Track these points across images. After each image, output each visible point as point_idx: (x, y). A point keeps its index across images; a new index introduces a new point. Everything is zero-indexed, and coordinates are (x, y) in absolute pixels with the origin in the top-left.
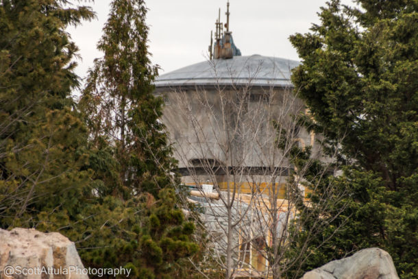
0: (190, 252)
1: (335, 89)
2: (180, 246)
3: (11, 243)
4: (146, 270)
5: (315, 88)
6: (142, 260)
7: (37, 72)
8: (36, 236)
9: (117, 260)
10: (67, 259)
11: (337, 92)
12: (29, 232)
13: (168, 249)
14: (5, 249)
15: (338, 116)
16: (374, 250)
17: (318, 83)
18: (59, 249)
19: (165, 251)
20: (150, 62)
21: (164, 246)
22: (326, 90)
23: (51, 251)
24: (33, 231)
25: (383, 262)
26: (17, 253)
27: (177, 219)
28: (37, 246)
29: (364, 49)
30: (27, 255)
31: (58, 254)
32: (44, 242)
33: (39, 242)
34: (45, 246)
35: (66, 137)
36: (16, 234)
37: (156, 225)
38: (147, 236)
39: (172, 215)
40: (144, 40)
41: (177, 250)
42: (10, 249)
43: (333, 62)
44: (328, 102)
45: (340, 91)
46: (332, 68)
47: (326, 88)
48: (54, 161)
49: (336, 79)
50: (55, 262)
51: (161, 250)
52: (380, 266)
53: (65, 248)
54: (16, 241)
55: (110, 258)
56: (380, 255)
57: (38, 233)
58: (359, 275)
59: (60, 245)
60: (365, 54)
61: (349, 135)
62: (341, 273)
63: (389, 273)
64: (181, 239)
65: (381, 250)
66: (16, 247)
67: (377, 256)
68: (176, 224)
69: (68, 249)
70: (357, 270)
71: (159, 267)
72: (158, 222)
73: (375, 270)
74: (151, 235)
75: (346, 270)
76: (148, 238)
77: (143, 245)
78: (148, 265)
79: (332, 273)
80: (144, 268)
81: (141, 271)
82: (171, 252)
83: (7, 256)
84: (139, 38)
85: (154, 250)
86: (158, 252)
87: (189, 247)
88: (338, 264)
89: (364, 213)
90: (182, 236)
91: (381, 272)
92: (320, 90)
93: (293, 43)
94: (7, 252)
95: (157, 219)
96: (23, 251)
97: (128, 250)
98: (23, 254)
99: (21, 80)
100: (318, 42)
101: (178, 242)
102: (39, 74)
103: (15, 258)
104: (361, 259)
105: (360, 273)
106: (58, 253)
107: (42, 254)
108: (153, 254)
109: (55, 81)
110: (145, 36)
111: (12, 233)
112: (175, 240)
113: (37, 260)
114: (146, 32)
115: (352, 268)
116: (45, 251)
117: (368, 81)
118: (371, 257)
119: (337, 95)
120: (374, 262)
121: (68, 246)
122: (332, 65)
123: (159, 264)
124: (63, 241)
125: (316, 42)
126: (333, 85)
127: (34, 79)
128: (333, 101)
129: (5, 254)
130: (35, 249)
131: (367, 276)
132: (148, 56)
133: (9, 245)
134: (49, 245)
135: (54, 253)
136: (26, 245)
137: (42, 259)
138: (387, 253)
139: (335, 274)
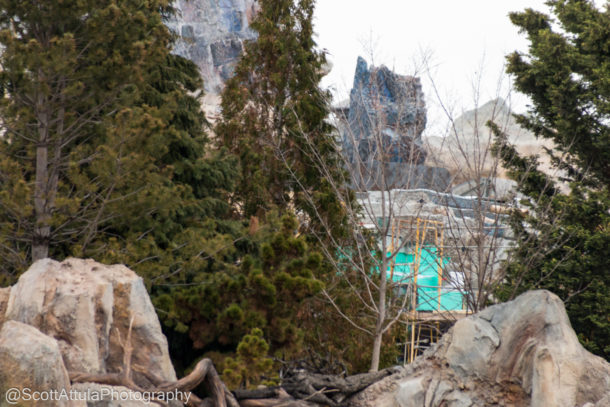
0: (311, 290)
1: (558, 83)
2: (299, 284)
3: (60, 277)
4: (256, 313)
5: (534, 81)
6: (250, 301)
7: (111, 61)
8: (94, 269)
9: (220, 299)
10: (132, 299)
11: (562, 87)
12: (86, 264)
13: (284, 287)
14: (52, 283)
15: (564, 117)
16: (540, 292)
17: (538, 74)
18: (121, 285)
19: (279, 289)
20: (316, 45)
21: (279, 283)
22: (547, 83)
23: (111, 289)
24: (91, 262)
25: (550, 309)
26: (65, 290)
27: (296, 248)
28: (92, 281)
29: (596, 32)
30: (77, 293)
31: (120, 292)
32: (103, 277)
33: (97, 277)
34: (102, 282)
35: (144, 143)
36: (69, 265)
37: (269, 257)
38: (257, 270)
39: (290, 245)
40: (310, 16)
41: (295, 289)
42: (58, 285)
43: (555, 48)
44: (551, 99)
45: (565, 85)
46: (554, 56)
47: (547, 82)
48: (128, 174)
49: (560, 70)
50: (115, 302)
51: (273, 288)
52: (546, 313)
53: (130, 285)
54: (67, 275)
55: (211, 297)
56: (547, 299)
57: (98, 265)
58: (521, 325)
59: (123, 281)
60: (597, 37)
61: (580, 141)
62: (500, 322)
63: (558, 323)
64: (303, 275)
65: (549, 293)
66: (65, 282)
67: (544, 301)
68: (296, 255)
69: (133, 287)
70: (519, 318)
71: (272, 310)
72: (272, 253)
73: (540, 318)
74: (264, 269)
75: (506, 318)
76: (258, 273)
77: (251, 282)
78: (259, 307)
79: (490, 321)
80: (253, 311)
81: (249, 315)
82: (287, 291)
83: (53, 294)
84: (302, 15)
85: (265, 289)
86: (270, 290)
87: (310, 286)
88: (498, 310)
89: (596, 244)
90: (304, 271)
91: (547, 321)
92: (541, 84)
93: (514, 22)
94: (54, 289)
95: (271, 248)
96: (73, 287)
97: (234, 287)
98: (72, 291)
99: (92, 70)
100: (543, 20)
101: (298, 278)
102: (115, 64)
103: (61, 297)
104: (523, 304)
105: (522, 322)
106: (121, 290)
107: (97, 292)
108: (264, 293)
109: (135, 72)
110: (310, 13)
111: (64, 265)
112: (293, 276)
113: (90, 299)
114: (313, 7)
115: (512, 316)
116: (101, 289)
117: (601, 72)
118: (536, 302)
119: (561, 91)
120: (539, 308)
121: (134, 281)
122: (554, 52)
123: (272, 306)
124: (128, 275)
125: (540, 20)
126: (556, 77)
127: (108, 70)
128: (557, 98)
129: (51, 291)
130: (90, 286)
131: (530, 325)
132: (313, 37)
133: (57, 280)
134: (109, 281)
135: (115, 290)
136: (79, 280)
137: (97, 298)
138: (557, 297)
139: (494, 322)
